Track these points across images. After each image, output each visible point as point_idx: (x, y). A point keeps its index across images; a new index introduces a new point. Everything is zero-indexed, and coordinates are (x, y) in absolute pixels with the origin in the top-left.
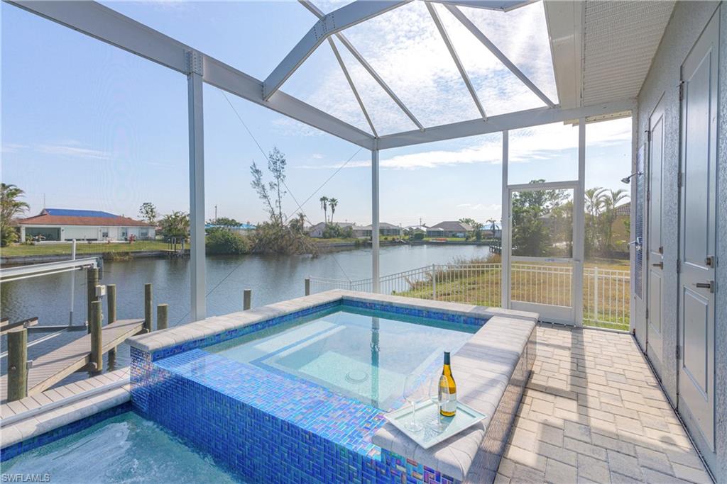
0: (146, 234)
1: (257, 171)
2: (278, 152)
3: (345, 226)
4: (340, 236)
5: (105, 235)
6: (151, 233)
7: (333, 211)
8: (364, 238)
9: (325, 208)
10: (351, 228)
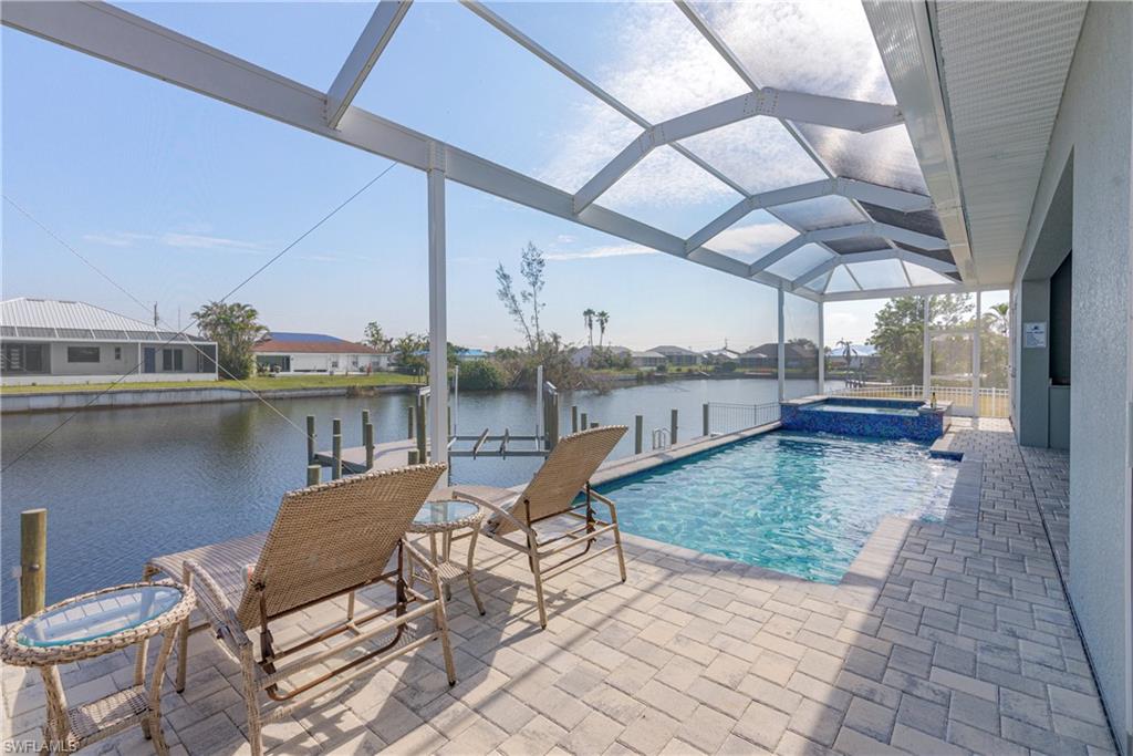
0: (378, 363)
1: (505, 277)
2: (534, 249)
3: (619, 352)
4: (614, 365)
5: (335, 365)
6: (384, 362)
7: (603, 329)
8: (648, 369)
9: (590, 325)
10: (629, 355)
